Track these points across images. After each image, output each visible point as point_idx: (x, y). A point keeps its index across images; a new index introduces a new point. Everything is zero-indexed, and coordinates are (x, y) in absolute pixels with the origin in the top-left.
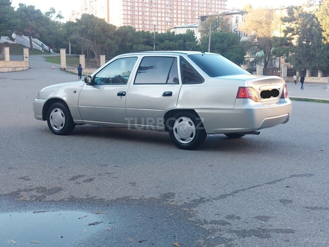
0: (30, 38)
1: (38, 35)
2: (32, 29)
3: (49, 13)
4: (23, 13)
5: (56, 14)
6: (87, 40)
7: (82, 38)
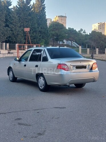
0: (71, 42)
1: (74, 41)
2: (72, 38)
3: (80, 31)
4: (69, 32)
5: (83, 31)
6: (92, 42)
7: (90, 41)
